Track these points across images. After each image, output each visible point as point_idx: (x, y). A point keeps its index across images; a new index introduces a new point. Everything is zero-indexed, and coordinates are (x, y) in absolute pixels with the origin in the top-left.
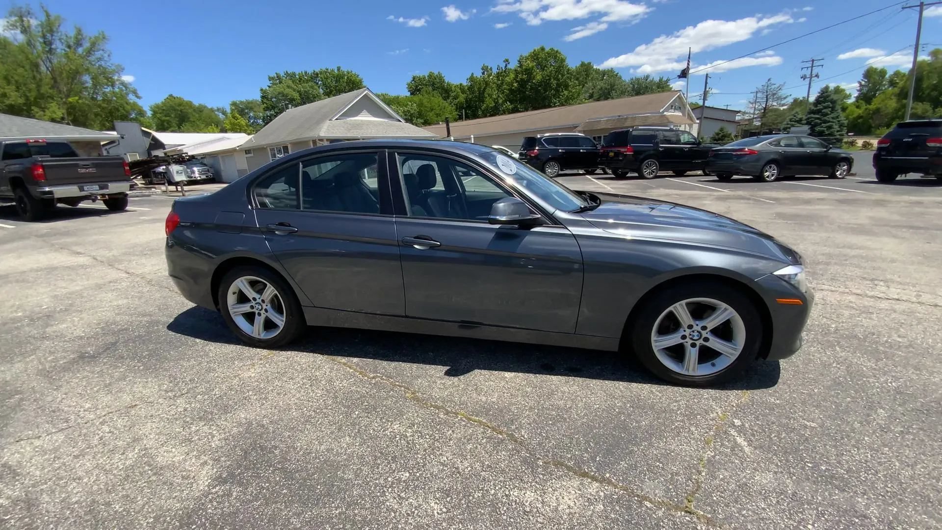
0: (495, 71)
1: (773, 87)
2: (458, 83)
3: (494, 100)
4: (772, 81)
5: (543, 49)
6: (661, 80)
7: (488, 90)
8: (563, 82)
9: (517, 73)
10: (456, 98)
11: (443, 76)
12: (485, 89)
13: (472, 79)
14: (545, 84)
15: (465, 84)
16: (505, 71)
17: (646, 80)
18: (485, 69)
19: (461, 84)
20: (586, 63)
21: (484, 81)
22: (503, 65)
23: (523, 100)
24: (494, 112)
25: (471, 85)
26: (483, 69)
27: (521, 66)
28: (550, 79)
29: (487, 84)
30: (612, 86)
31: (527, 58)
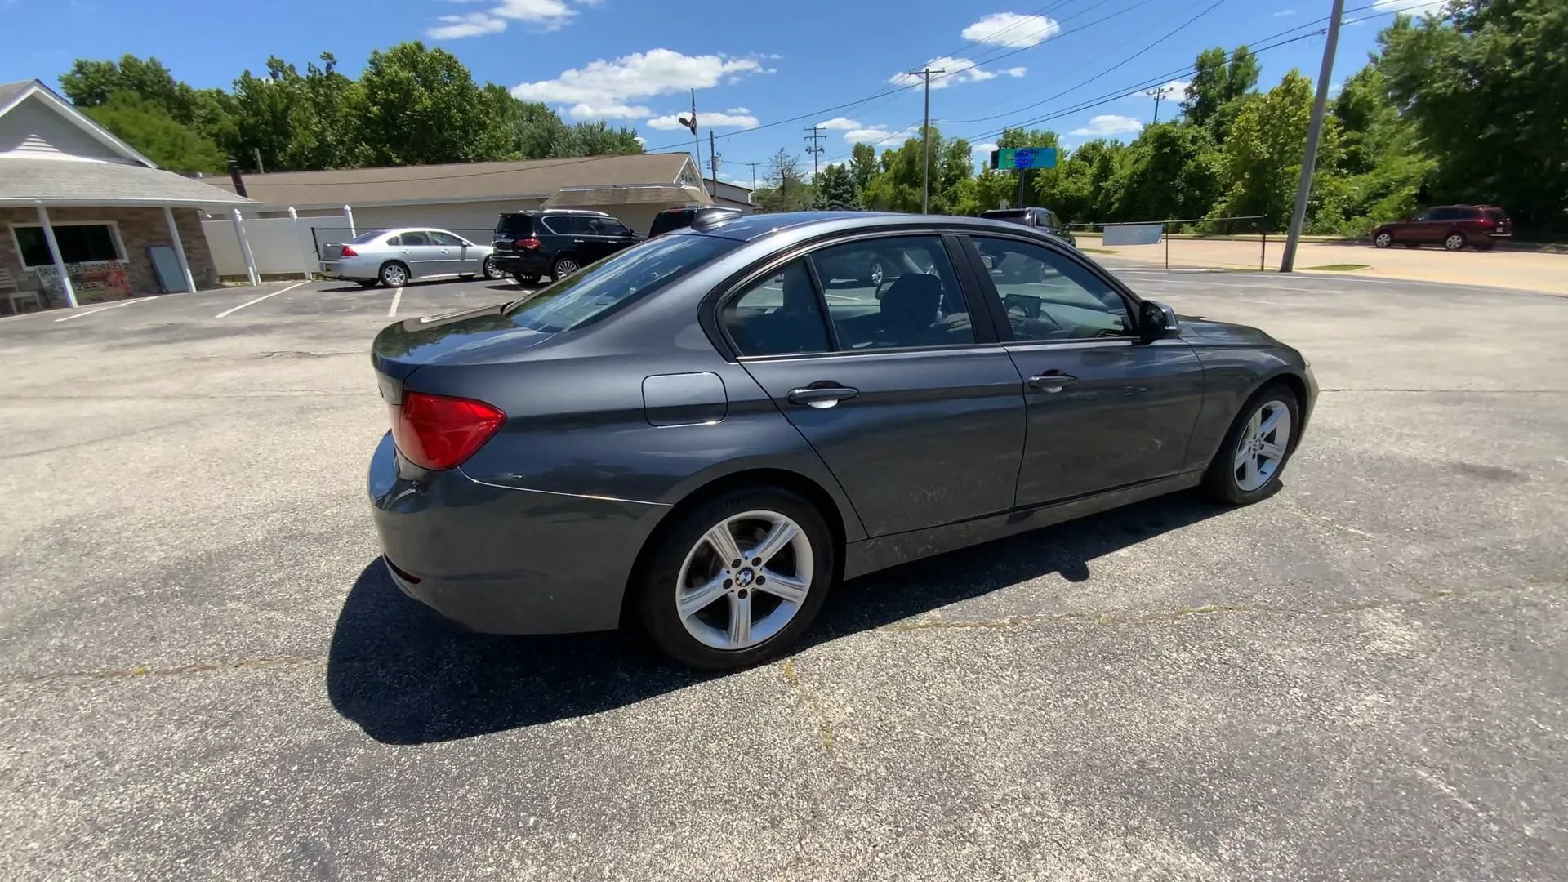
0: (303, 73)
1: (787, 159)
2: (214, 88)
3: (317, 135)
4: (786, 152)
5: (420, 47)
6: (624, 131)
7: (294, 112)
8: (473, 117)
9: (373, 87)
10: (212, 120)
11: (164, 67)
12: (287, 108)
13: (247, 82)
14: (439, 116)
15: (229, 91)
16: (328, 78)
17: (602, 129)
18: (276, 67)
19: (219, 92)
20: (497, 86)
21: (282, 90)
22: (322, 66)
23: (398, 143)
24: (319, 159)
25: (248, 97)
26: (270, 65)
27: (379, 73)
28: (448, 109)
29: (291, 99)
30: (551, 133)
31: (389, 60)
